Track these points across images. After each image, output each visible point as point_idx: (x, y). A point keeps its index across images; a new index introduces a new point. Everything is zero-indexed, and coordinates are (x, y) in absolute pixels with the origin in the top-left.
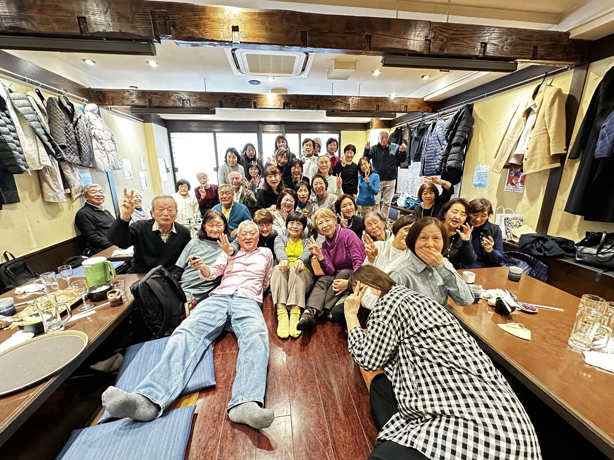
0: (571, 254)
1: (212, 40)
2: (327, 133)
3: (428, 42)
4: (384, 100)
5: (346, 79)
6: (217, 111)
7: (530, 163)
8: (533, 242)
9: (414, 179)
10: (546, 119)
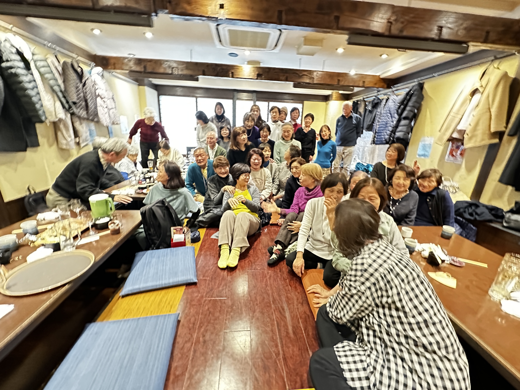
0: (500, 220)
1: (201, 16)
2: (292, 102)
3: (389, 24)
4: (345, 75)
5: (312, 55)
6: (200, 79)
7: (470, 138)
8: (466, 208)
9: (364, 147)
10: (491, 99)
